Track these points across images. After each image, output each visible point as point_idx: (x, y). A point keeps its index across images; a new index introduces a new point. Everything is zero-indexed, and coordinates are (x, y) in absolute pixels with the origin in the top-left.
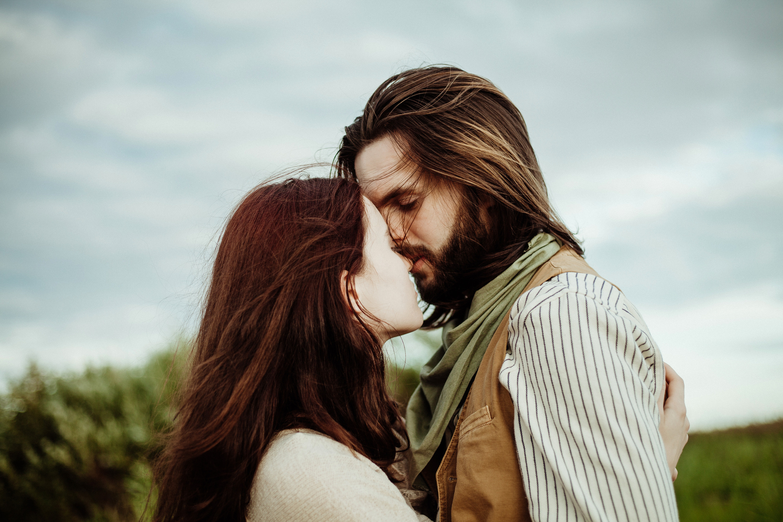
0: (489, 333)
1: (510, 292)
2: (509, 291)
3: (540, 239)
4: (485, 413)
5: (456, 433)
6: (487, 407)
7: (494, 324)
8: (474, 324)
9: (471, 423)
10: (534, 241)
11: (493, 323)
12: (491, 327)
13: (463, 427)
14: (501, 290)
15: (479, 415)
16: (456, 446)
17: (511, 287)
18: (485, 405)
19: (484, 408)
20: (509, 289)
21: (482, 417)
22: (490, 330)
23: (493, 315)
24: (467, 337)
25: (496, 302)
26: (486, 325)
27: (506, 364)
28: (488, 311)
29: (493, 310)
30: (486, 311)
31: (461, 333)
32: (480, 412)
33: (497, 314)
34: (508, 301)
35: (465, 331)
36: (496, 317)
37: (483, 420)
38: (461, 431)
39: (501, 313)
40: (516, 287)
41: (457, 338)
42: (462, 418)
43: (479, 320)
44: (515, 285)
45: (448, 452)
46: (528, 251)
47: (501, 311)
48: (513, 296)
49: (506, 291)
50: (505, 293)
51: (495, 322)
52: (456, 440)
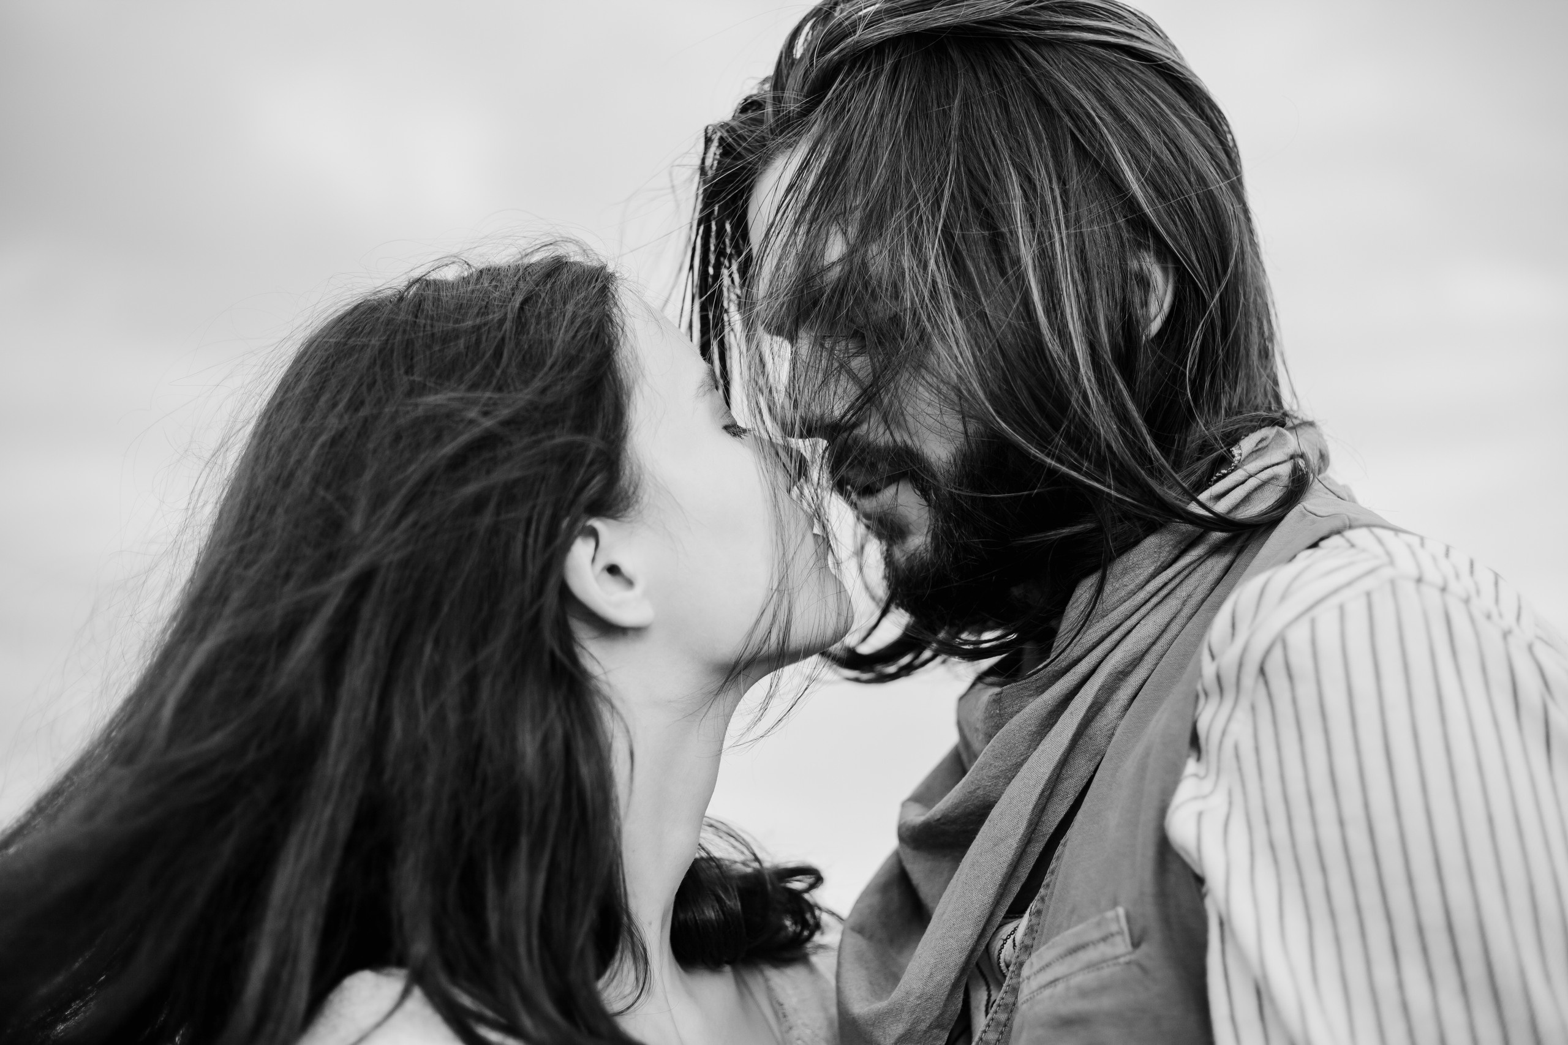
0: (1115, 697)
1: (1181, 582)
2: (1177, 580)
3: (1264, 444)
4: (1114, 928)
5: (1009, 986)
6: (1121, 911)
7: (1130, 672)
8: (1072, 671)
9: (1063, 956)
10: (1247, 444)
11: (1130, 668)
12: (1121, 680)
13: (1036, 967)
14: (1153, 576)
15: (1096, 935)
16: (1007, 1024)
17: (1184, 569)
18: (1115, 904)
19: (1110, 914)
20: (1179, 573)
21: (1104, 939)
22: (1118, 688)
23: (1130, 646)
24: (1050, 708)
25: (1137, 610)
26: (1110, 674)
27: (1186, 790)
28: (1116, 636)
29: (1129, 632)
30: (1110, 633)
31: (1030, 696)
32: (1099, 924)
33: (1143, 646)
34: (1174, 610)
35: (1043, 692)
36: (1140, 654)
37: (1105, 950)
38: (1028, 978)
39: (1154, 643)
40: (1199, 569)
41: (1017, 712)
42: (1028, 942)
43: (1087, 659)
44: (1196, 565)
45: (981, 1039)
46: (1233, 471)
47: (1154, 638)
48: (1189, 596)
49: (1171, 580)
50: (1166, 584)
51: (1135, 667)
52: (1006, 1005)
